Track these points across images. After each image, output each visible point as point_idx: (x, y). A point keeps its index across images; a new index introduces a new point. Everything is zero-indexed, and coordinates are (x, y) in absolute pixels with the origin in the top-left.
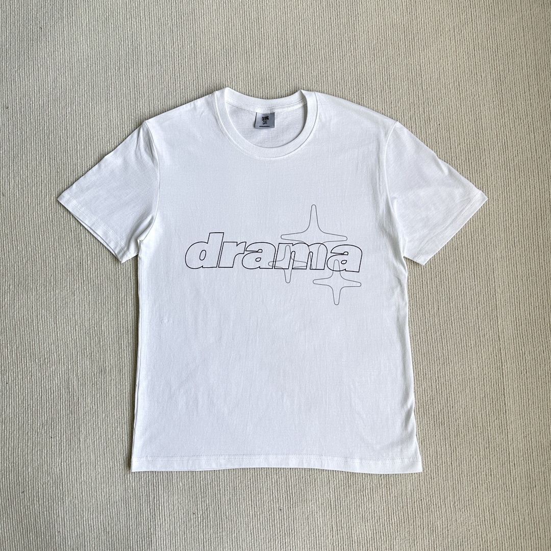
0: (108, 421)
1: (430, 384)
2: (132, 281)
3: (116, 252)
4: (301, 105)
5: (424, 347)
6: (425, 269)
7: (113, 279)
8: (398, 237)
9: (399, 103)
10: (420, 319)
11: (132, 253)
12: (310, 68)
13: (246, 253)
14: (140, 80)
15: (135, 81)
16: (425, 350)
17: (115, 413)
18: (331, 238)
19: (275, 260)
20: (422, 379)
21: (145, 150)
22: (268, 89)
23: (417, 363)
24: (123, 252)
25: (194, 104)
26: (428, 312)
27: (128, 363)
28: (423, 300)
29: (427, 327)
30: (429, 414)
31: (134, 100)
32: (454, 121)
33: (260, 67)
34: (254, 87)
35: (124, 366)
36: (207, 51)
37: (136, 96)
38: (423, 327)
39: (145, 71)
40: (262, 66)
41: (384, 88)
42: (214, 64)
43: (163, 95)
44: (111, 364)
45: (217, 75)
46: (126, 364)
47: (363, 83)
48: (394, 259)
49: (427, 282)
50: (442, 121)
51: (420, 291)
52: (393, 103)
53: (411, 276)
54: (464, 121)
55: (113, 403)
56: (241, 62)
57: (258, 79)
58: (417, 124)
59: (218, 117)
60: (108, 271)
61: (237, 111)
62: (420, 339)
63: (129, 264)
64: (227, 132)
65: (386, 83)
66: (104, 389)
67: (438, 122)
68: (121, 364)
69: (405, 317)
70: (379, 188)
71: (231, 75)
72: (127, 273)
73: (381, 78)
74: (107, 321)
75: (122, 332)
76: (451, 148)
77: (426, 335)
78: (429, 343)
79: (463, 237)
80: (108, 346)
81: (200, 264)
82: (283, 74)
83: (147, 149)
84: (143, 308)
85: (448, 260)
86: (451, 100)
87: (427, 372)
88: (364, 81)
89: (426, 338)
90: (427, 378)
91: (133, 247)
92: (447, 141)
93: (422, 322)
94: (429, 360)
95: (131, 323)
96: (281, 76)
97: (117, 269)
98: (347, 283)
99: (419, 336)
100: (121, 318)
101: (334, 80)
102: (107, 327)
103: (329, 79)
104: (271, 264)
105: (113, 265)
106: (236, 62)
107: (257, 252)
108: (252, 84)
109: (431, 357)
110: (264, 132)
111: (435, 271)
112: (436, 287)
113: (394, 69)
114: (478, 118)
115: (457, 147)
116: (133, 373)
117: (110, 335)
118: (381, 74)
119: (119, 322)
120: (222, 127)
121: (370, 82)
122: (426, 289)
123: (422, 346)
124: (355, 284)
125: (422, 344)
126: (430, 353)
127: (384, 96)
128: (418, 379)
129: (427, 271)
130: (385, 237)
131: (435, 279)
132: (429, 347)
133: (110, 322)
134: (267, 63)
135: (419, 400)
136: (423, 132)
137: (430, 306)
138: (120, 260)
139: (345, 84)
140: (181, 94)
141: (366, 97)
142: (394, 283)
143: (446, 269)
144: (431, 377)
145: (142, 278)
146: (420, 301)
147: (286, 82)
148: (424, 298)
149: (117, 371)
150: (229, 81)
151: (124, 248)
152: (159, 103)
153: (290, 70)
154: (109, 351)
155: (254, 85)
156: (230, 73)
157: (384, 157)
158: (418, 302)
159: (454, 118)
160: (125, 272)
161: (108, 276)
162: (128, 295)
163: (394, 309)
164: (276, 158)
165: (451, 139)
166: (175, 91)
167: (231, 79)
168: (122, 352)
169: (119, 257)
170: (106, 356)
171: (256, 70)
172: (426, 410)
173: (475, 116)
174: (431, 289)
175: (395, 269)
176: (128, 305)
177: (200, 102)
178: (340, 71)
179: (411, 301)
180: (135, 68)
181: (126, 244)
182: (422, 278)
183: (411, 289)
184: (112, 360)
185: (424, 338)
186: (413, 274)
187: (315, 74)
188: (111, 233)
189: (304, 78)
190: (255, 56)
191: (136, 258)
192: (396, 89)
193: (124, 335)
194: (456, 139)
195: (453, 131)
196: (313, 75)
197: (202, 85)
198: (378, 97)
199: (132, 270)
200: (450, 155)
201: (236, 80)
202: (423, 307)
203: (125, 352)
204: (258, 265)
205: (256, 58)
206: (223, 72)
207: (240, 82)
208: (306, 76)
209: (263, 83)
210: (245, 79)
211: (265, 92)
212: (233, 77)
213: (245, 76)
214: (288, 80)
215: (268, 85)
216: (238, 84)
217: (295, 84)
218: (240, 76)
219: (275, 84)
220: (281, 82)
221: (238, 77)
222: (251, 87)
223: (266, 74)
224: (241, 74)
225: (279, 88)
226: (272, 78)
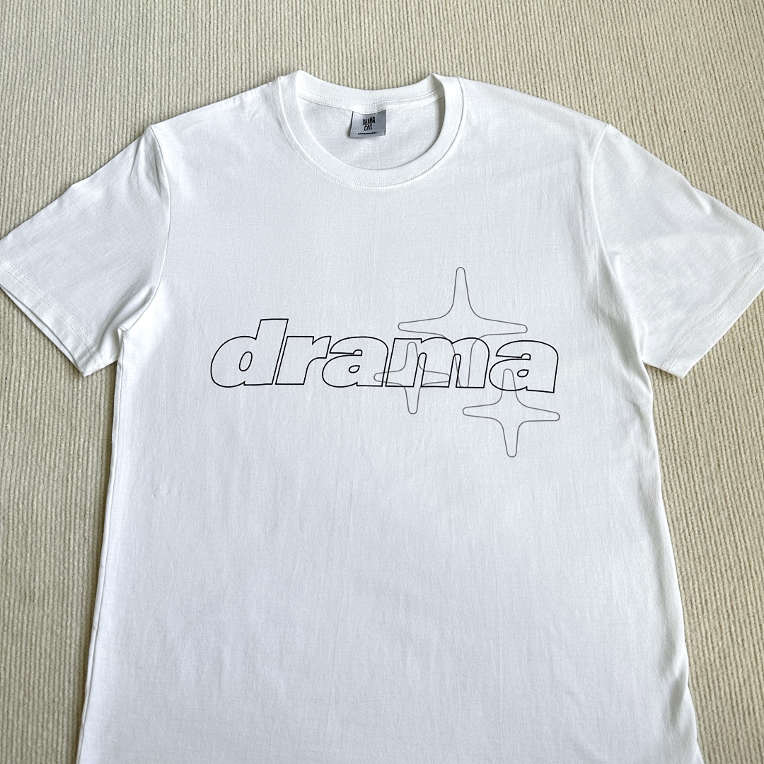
0: (30, 708)
1: (717, 622)
2: (102, 413)
3: (76, 357)
4: (433, 99)
5: (699, 543)
6: (685, 387)
7: (66, 409)
8: (628, 321)
9: (610, 98)
10: (683, 487)
11: (105, 358)
12: (448, 44)
13: (330, 356)
14: (147, 64)
15: (139, 66)
16: (700, 551)
17: (46, 690)
18: (496, 328)
19: (387, 370)
20: (700, 613)
21: (147, 175)
22: (374, 76)
23: (685, 578)
24: (89, 355)
25: (241, 99)
26: (699, 471)
27: (80, 580)
28: (686, 447)
29: (700, 503)
30: (720, 690)
31: (134, 95)
32: (711, 125)
33: (359, 42)
34: (349, 73)
35: (71, 588)
36: (267, 20)
37: (138, 89)
38: (691, 504)
39: (157, 50)
40: (363, 40)
41: (581, 75)
42: (279, 39)
43: (187, 87)
44: (45, 582)
45: (283, 55)
46: (76, 582)
47: (543, 66)
48: (622, 366)
49: (691, 412)
50: (690, 125)
51: (678, 430)
52: (597, 98)
53: (660, 401)
54: (728, 126)
55: (43, 668)
56: (327, 34)
57: (357, 61)
58: (644, 130)
59: (284, 120)
60: (58, 393)
61: (317, 109)
62: (688, 526)
63: (99, 380)
64: (298, 143)
65: (584, 66)
66: (27, 637)
67: (682, 127)
68: (66, 581)
69: (654, 481)
70: (585, 235)
71: (307, 56)
72: (93, 396)
73: (575, 58)
74: (45, 492)
75: (73, 514)
76: (710, 170)
77: (699, 519)
78: (707, 535)
79: (751, 326)
80: (43, 544)
81: (241, 377)
82: (401, 52)
83: (151, 174)
84: (119, 465)
85: (728, 369)
86: (702, 92)
87: (708, 597)
88: (543, 64)
89: (700, 525)
90: (710, 609)
91: (108, 345)
92: (702, 158)
93: (689, 493)
94: (711, 571)
95: (93, 495)
96: (397, 56)
97: (75, 390)
98: (531, 415)
99: (685, 521)
100: (74, 486)
101: (490, 61)
102: (45, 504)
103: (482, 60)
104: (379, 377)
105: (67, 381)
106: (317, 35)
107: (352, 354)
108: (345, 69)
109: (713, 565)
110: (367, 144)
111: (704, 390)
112: (709, 421)
113: (596, 45)
114: (753, 120)
115: (721, 167)
116: (89, 601)
117: (49, 521)
118: (574, 52)
119: (69, 494)
120: (290, 136)
121: (556, 64)
122: (691, 426)
123: (693, 541)
124: (546, 416)
125: (693, 537)
126: (711, 555)
127: (581, 86)
128: (690, 613)
129: (690, 390)
130: (602, 325)
131: (707, 406)
132: (708, 543)
133: (50, 495)
134: (371, 36)
135: (697, 659)
136: (656, 144)
137: (702, 459)
138: (82, 370)
139: (511, 68)
140: (218, 86)
141: (549, 88)
142: (627, 412)
143: (726, 387)
144: (717, 607)
145: (123, 404)
146: (681, 450)
147: (405, 64)
148: (688, 444)
149: (56, 597)
150: (304, 64)
151: (92, 348)
152: (179, 100)
153: (413, 47)
154: (43, 555)
155: (349, 70)
156: (307, 52)
157: (589, 182)
158: (677, 452)
159: (710, 122)
160: (89, 395)
161: (57, 403)
162: (91, 440)
163: (629, 465)
164: (389, 187)
165: (709, 155)
166: (207, 81)
167: (308, 62)
168: (69, 556)
169: (80, 365)
170: (37, 564)
171: (352, 47)
172: (713, 682)
173: (748, 117)
174: (701, 425)
175: (627, 387)
176: (90, 458)
177: (252, 96)
178: (501, 47)
179: (663, 451)
180: (140, 46)
181: (95, 341)
182: (681, 405)
183: (661, 427)
184: (47, 575)
185: (695, 525)
186: (663, 396)
187: (457, 53)
188: (69, 319)
189: (437, 58)
190: (351, 26)
191: (114, 367)
192: (602, 76)
193: (77, 520)
194: (717, 154)
195: (710, 141)
196: (453, 54)
197: (256, 70)
198: (571, 87)
199: (103, 391)
200: (711, 181)
201: (316, 63)
202: (688, 462)
203: (76, 557)
204: (353, 378)
205: (353, 29)
206: (295, 50)
207: (325, 66)
208: (441, 56)
209: (365, 68)
210: (332, 61)
211: (368, 82)
212: (312, 58)
213: (332, 56)
214: (409, 62)
215: (374, 70)
216: (321, 68)
217: (422, 68)
218: (324, 56)
219: (386, 68)
220: (397, 64)
221: (320, 58)
222: (343, 73)
223: (371, 54)
224: (326, 54)
225: (394, 75)
226: (381, 59)
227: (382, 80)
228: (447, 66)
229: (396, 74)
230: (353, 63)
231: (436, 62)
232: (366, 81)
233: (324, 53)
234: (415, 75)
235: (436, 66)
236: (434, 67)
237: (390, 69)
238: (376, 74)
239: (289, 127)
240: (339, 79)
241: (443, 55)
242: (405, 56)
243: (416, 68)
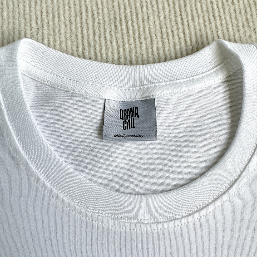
22: (132, 41)
34: (97, 38)
57: (106, 19)
64: (23, 153)
71: (38, 13)
96: (162, 12)
108: (91, 32)
120: (12, 141)
147: (174, 23)
150: (34, 25)
155: (97, 33)
156: (38, 8)
167: (39, 22)
187: (242, 6)
189: (217, 14)
201: (51, 23)
206: (21, 6)
207: (63, 27)
208: (222, 11)
209: (119, 29)
210: (73, 21)
211: (124, 50)
212: (44, 17)
213: (73, 13)
214: (179, 19)
215: (131, 32)
216: (57, 31)
217: (197, 28)
218: (62, 13)
219: (147, 28)
220: (163, 23)
221: (56, 16)
222: (88, 38)
223: (125, 9)
224: (64, 10)
225: (159, 39)
226: (140, 17)
227: (144, 48)
228: (230, 26)
229: (162, 38)
230: (101, 22)
231: (215, 20)
232: (121, 50)
233: (61, 8)
234: (188, 39)
235: (216, 25)
236: (214, 27)
237: (153, 31)
238: (134, 38)
239: (11, 127)
240: (83, 45)
241: (224, 10)
242: (173, 13)
243: (189, 29)
